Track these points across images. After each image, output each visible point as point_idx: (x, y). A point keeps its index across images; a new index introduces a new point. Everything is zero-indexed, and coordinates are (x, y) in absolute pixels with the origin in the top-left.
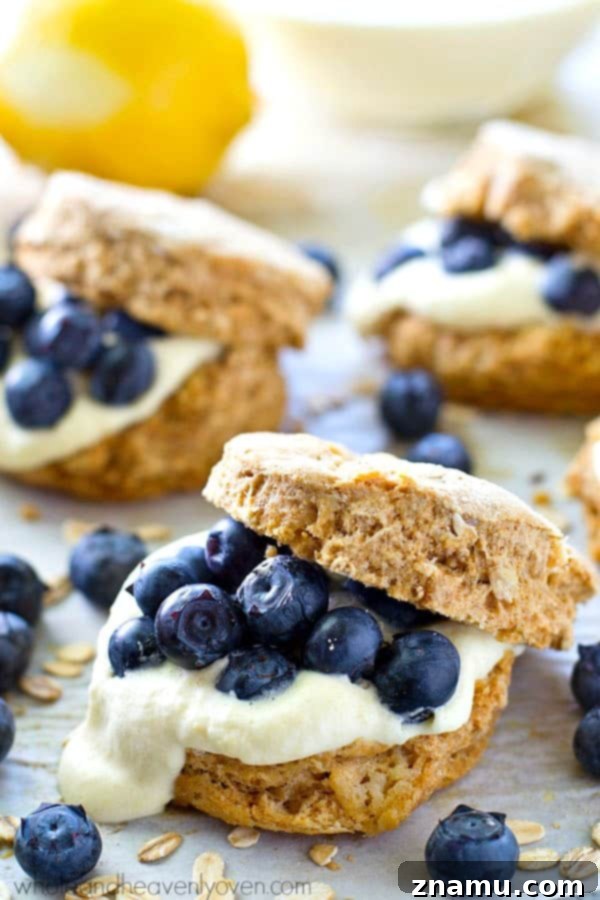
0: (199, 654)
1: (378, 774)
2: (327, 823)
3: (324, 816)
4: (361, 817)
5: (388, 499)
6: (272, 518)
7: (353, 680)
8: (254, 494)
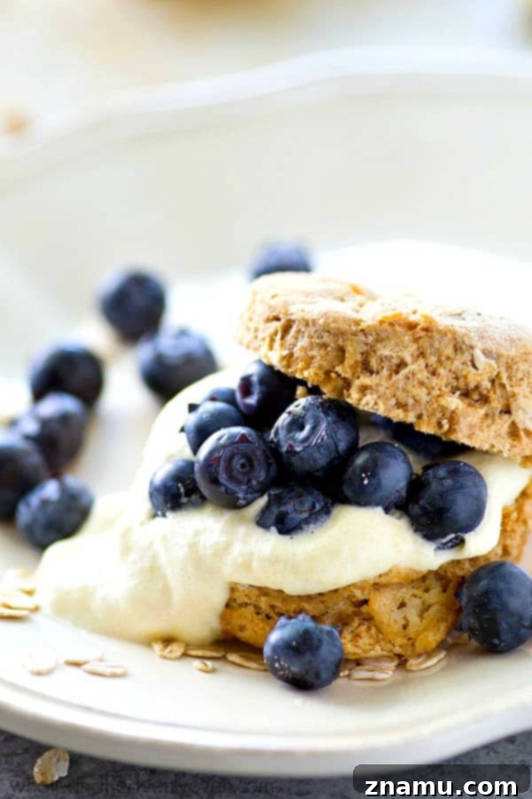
0: (241, 495)
1: (413, 598)
2: (368, 647)
3: (365, 641)
4: (399, 641)
5: (411, 338)
6: (301, 361)
7: (387, 511)
8: (283, 338)
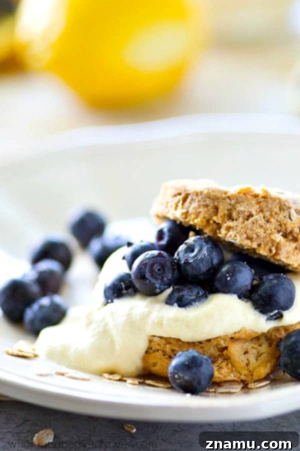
0: (157, 286)
1: (252, 349)
3: (225, 371)
4: (244, 372)
5: (256, 202)
6: (194, 214)
7: (240, 297)
8: (183, 204)
